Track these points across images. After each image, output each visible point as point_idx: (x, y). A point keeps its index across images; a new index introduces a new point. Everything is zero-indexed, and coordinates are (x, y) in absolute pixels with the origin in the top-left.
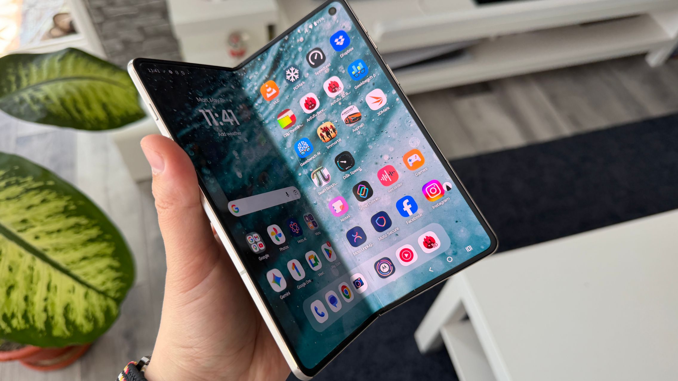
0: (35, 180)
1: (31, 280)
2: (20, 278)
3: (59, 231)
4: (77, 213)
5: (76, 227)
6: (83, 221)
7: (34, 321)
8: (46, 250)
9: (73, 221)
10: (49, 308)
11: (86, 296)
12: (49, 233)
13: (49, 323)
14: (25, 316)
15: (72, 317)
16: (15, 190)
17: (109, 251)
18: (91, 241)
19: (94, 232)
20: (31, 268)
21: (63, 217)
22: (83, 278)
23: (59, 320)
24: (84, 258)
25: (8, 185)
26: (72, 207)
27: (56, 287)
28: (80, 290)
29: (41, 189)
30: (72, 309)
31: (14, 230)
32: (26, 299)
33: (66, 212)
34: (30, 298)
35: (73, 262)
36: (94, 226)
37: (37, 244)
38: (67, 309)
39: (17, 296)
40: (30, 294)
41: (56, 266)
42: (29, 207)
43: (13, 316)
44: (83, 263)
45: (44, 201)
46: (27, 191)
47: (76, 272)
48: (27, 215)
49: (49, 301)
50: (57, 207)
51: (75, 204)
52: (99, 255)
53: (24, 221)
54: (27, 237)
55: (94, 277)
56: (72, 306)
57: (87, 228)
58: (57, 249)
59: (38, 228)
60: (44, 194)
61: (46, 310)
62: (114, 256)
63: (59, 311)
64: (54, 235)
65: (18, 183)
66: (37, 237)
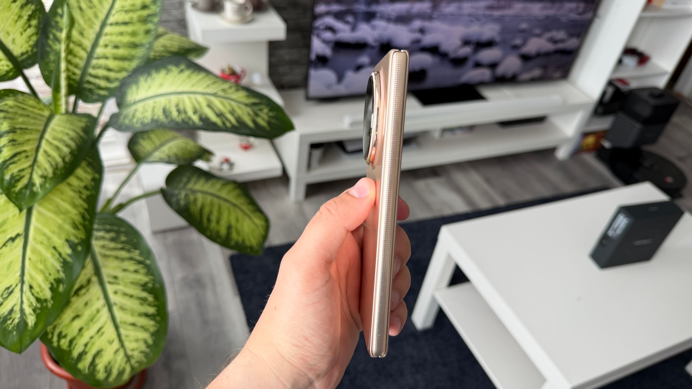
0: (141, 254)
1: (92, 319)
2: (87, 314)
3: (131, 296)
4: (151, 291)
5: (143, 300)
6: (150, 298)
7: (74, 348)
8: (115, 304)
9: (144, 294)
10: (89, 345)
11: (116, 351)
12: (125, 294)
13: (82, 355)
14: (71, 342)
15: (97, 361)
16: (124, 254)
17: (152, 329)
18: (146, 315)
19: (151, 310)
20: (98, 311)
21: (141, 288)
22: (123, 338)
23: (88, 359)
24: (133, 325)
25: (122, 249)
26: (150, 285)
27: (103, 333)
28: (116, 345)
29: (140, 262)
30: (102, 356)
31: (106, 279)
32: (81, 330)
33: (144, 287)
34: (83, 330)
35: (125, 323)
36: (155, 306)
37: (113, 298)
38: (98, 353)
40: (85, 328)
41: (113, 319)
42: (125, 270)
43: (65, 336)
44: (130, 327)
45: (136, 271)
46: (131, 259)
47: (122, 331)
48: (120, 274)
49: (93, 340)
50: (141, 280)
51: (153, 284)
52: (144, 328)
53: (116, 277)
54: (110, 289)
55: (130, 341)
56: (103, 353)
57: (149, 305)
58: (122, 308)
59: (120, 287)
60: (139, 267)
61: (86, 345)
62: (153, 334)
63: (92, 351)
64: (127, 298)
65: (129, 251)
66: (116, 293)
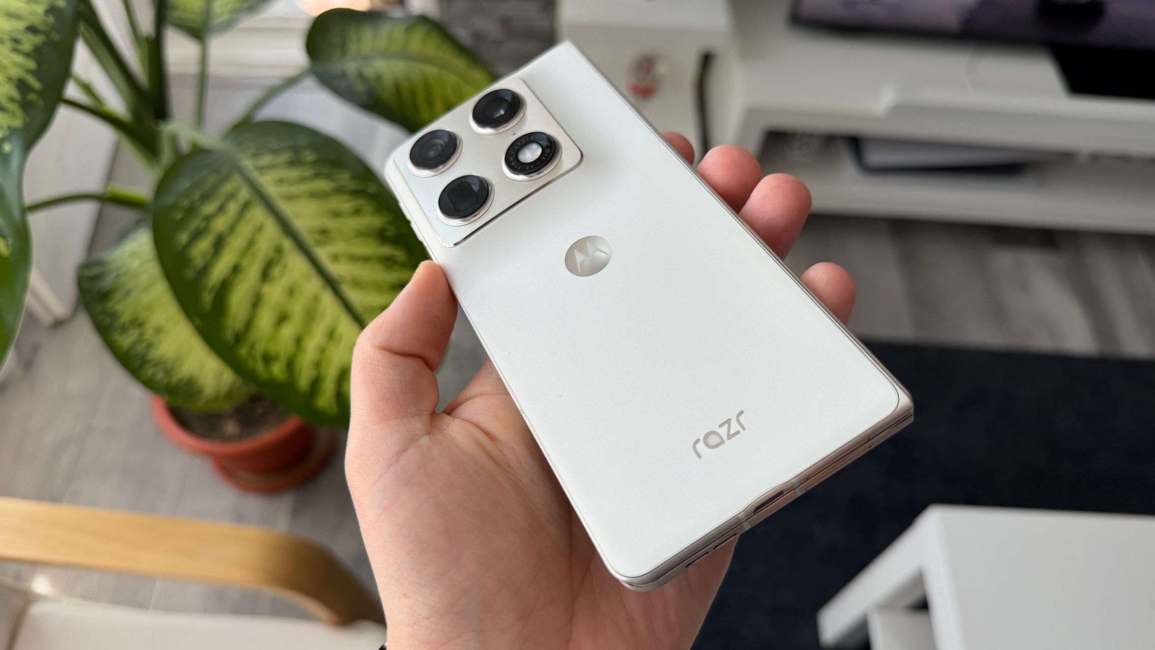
0: (354, 177)
1: (310, 316)
2: (297, 308)
3: (365, 259)
4: (396, 240)
5: (388, 261)
6: (400, 254)
7: (298, 375)
8: (342, 279)
9: (386, 250)
10: (323, 365)
12: (353, 258)
13: (316, 384)
14: (290, 365)
16: (322, 185)
20: (316, 299)
21: (376, 240)
23: (328, 388)
25: (316, 176)
26: (391, 231)
27: (340, 339)
29: (356, 193)
31: (309, 239)
32: (299, 341)
33: (381, 236)
34: (303, 340)
37: (333, 269)
39: (288, 332)
40: (305, 335)
41: (347, 306)
42: (336, 214)
43: (276, 358)
45: (357, 212)
46: (339, 190)
48: (331, 224)
49: (326, 353)
50: (371, 225)
51: (394, 229)
53: (324, 232)
54: (323, 253)
58: (357, 284)
59: (339, 247)
60: (361, 202)
61: (318, 365)
63: (331, 373)
64: (360, 263)
65: (329, 176)
66: (335, 258)
